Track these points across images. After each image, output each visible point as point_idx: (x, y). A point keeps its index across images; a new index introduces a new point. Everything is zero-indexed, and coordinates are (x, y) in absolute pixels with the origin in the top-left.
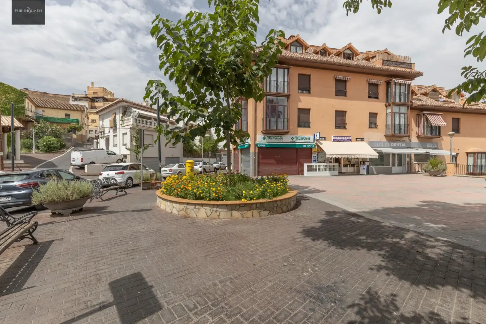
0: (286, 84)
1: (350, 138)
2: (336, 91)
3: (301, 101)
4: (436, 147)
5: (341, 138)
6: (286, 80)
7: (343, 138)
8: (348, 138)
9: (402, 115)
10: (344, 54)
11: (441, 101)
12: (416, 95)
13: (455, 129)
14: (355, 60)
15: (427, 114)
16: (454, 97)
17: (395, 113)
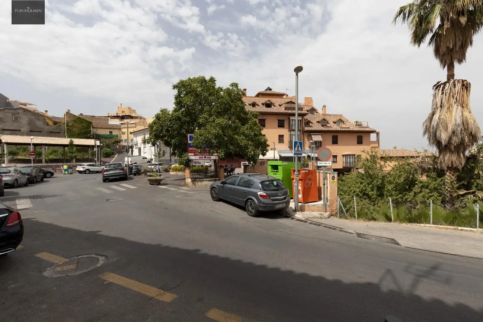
10: (264, 104)
11: (328, 125)
12: (312, 123)
13: (335, 142)
14: (272, 106)
15: (312, 135)
16: (338, 123)
17: (292, 135)
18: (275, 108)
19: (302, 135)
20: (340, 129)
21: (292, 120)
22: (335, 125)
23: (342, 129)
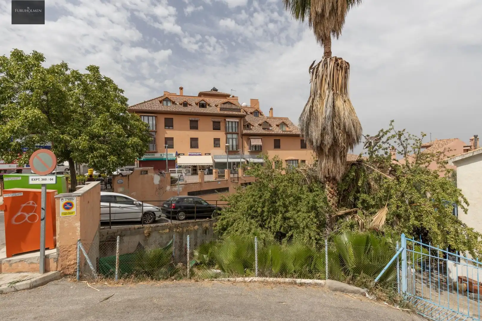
0: (154, 125)
1: (200, 154)
2: (190, 127)
3: (167, 134)
5: (194, 154)
6: (154, 123)
7: (196, 154)
8: (199, 154)
9: (234, 140)
10: (200, 104)
11: (270, 128)
12: (252, 126)
13: (277, 146)
14: (207, 107)
15: (252, 138)
16: (281, 126)
17: (229, 138)
18: (211, 108)
19: (241, 139)
20: (281, 133)
21: (229, 122)
22: (278, 128)
23: (284, 133)
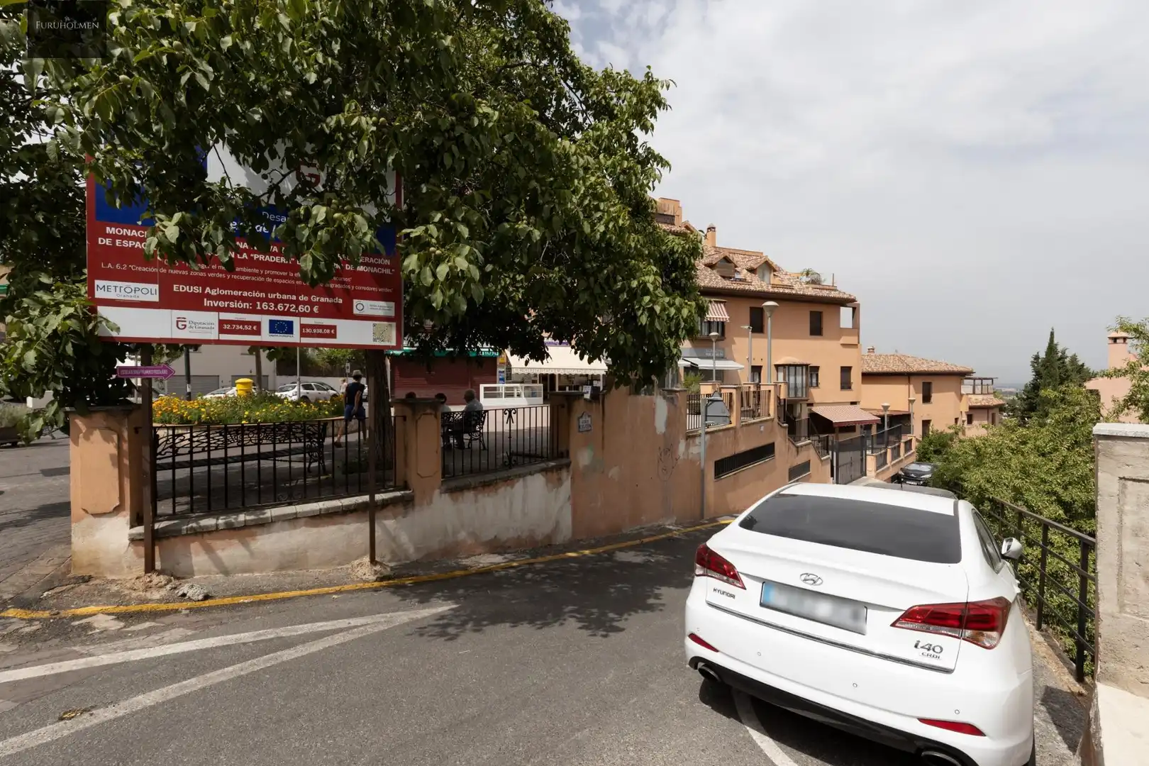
4: (721, 355)
11: (738, 277)
13: (757, 326)
16: (762, 272)
22: (756, 277)
